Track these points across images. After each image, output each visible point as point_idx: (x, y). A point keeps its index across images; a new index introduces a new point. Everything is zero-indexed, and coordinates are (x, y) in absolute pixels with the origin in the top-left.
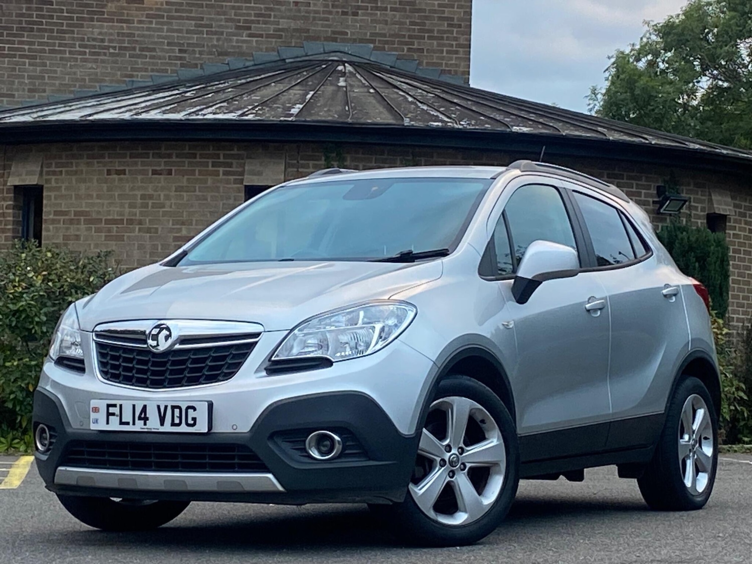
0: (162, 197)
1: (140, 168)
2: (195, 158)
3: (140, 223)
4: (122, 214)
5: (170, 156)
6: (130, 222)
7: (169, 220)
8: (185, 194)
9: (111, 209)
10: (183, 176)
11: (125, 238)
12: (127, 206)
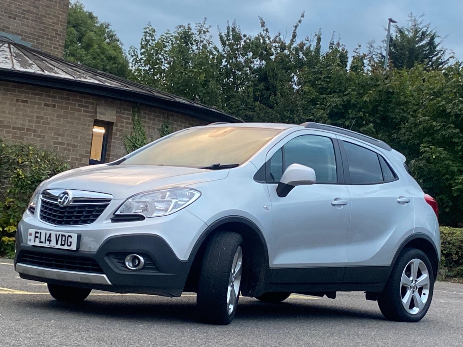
0: (49, 119)
1: (37, 101)
2: (69, 100)
3: (35, 131)
4: (23, 125)
5: (55, 97)
6: (28, 130)
7: (52, 132)
8: (62, 119)
9: (17, 121)
10: (62, 109)
11: (25, 139)
12: (27, 121)
